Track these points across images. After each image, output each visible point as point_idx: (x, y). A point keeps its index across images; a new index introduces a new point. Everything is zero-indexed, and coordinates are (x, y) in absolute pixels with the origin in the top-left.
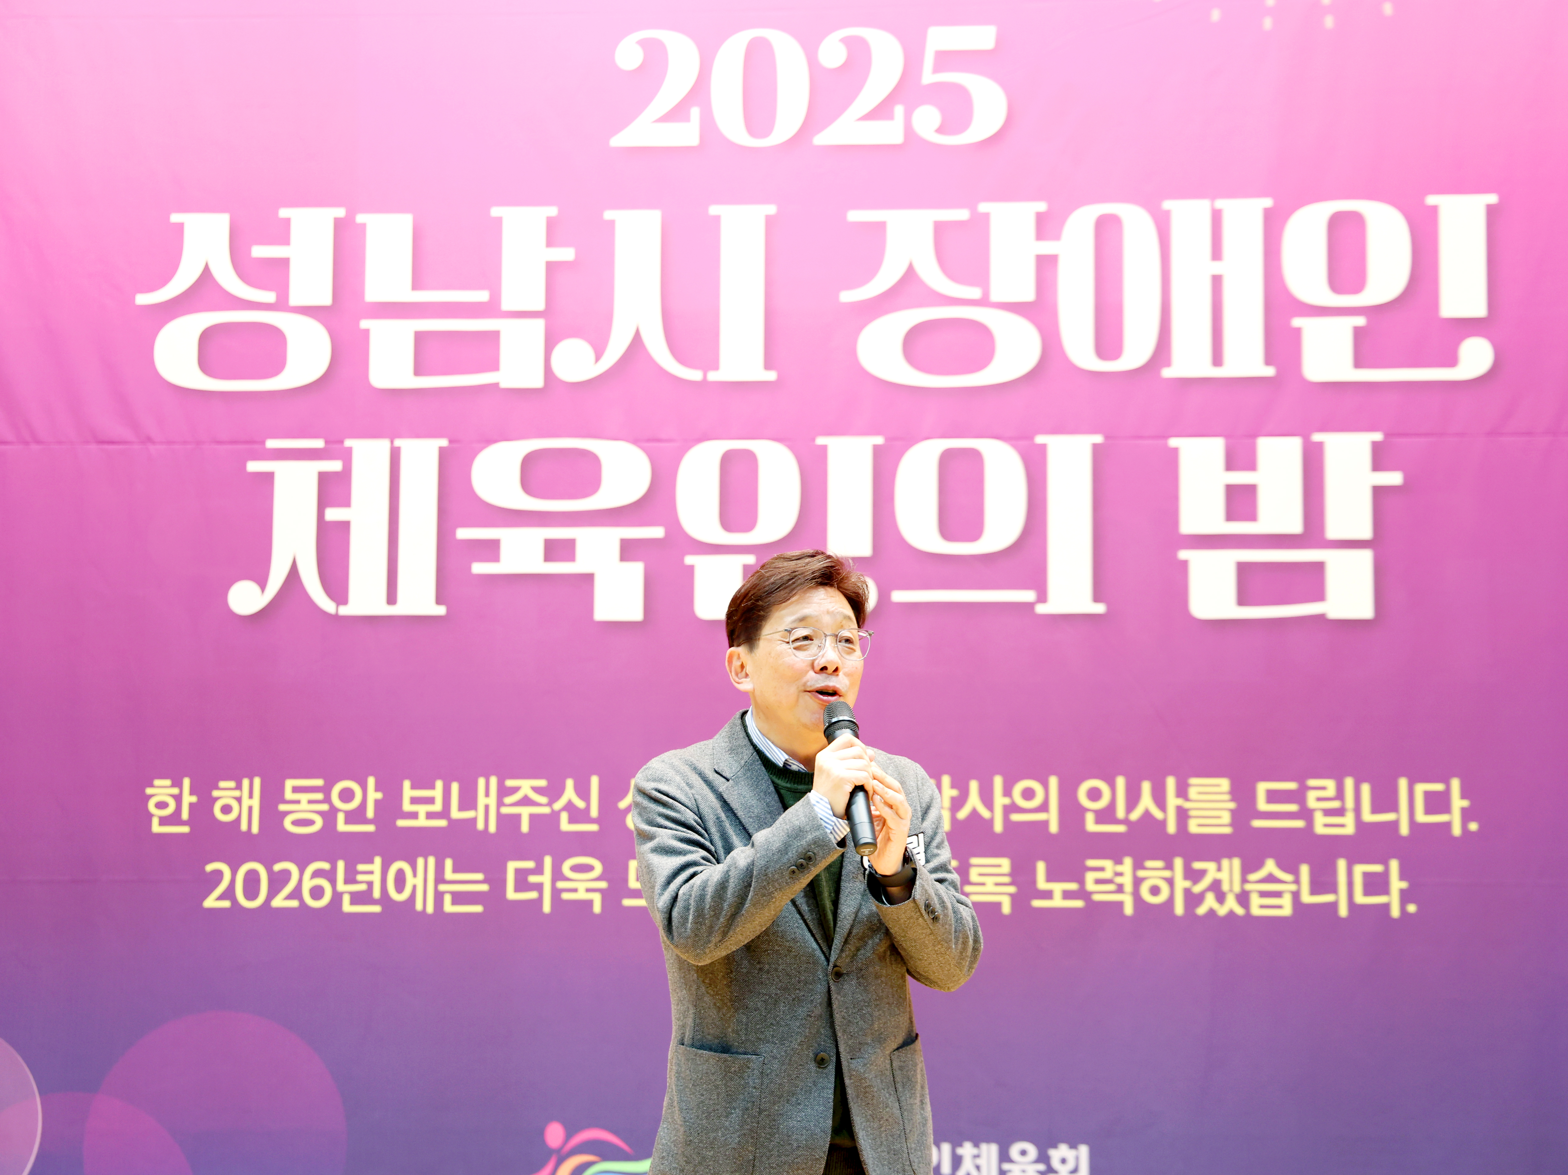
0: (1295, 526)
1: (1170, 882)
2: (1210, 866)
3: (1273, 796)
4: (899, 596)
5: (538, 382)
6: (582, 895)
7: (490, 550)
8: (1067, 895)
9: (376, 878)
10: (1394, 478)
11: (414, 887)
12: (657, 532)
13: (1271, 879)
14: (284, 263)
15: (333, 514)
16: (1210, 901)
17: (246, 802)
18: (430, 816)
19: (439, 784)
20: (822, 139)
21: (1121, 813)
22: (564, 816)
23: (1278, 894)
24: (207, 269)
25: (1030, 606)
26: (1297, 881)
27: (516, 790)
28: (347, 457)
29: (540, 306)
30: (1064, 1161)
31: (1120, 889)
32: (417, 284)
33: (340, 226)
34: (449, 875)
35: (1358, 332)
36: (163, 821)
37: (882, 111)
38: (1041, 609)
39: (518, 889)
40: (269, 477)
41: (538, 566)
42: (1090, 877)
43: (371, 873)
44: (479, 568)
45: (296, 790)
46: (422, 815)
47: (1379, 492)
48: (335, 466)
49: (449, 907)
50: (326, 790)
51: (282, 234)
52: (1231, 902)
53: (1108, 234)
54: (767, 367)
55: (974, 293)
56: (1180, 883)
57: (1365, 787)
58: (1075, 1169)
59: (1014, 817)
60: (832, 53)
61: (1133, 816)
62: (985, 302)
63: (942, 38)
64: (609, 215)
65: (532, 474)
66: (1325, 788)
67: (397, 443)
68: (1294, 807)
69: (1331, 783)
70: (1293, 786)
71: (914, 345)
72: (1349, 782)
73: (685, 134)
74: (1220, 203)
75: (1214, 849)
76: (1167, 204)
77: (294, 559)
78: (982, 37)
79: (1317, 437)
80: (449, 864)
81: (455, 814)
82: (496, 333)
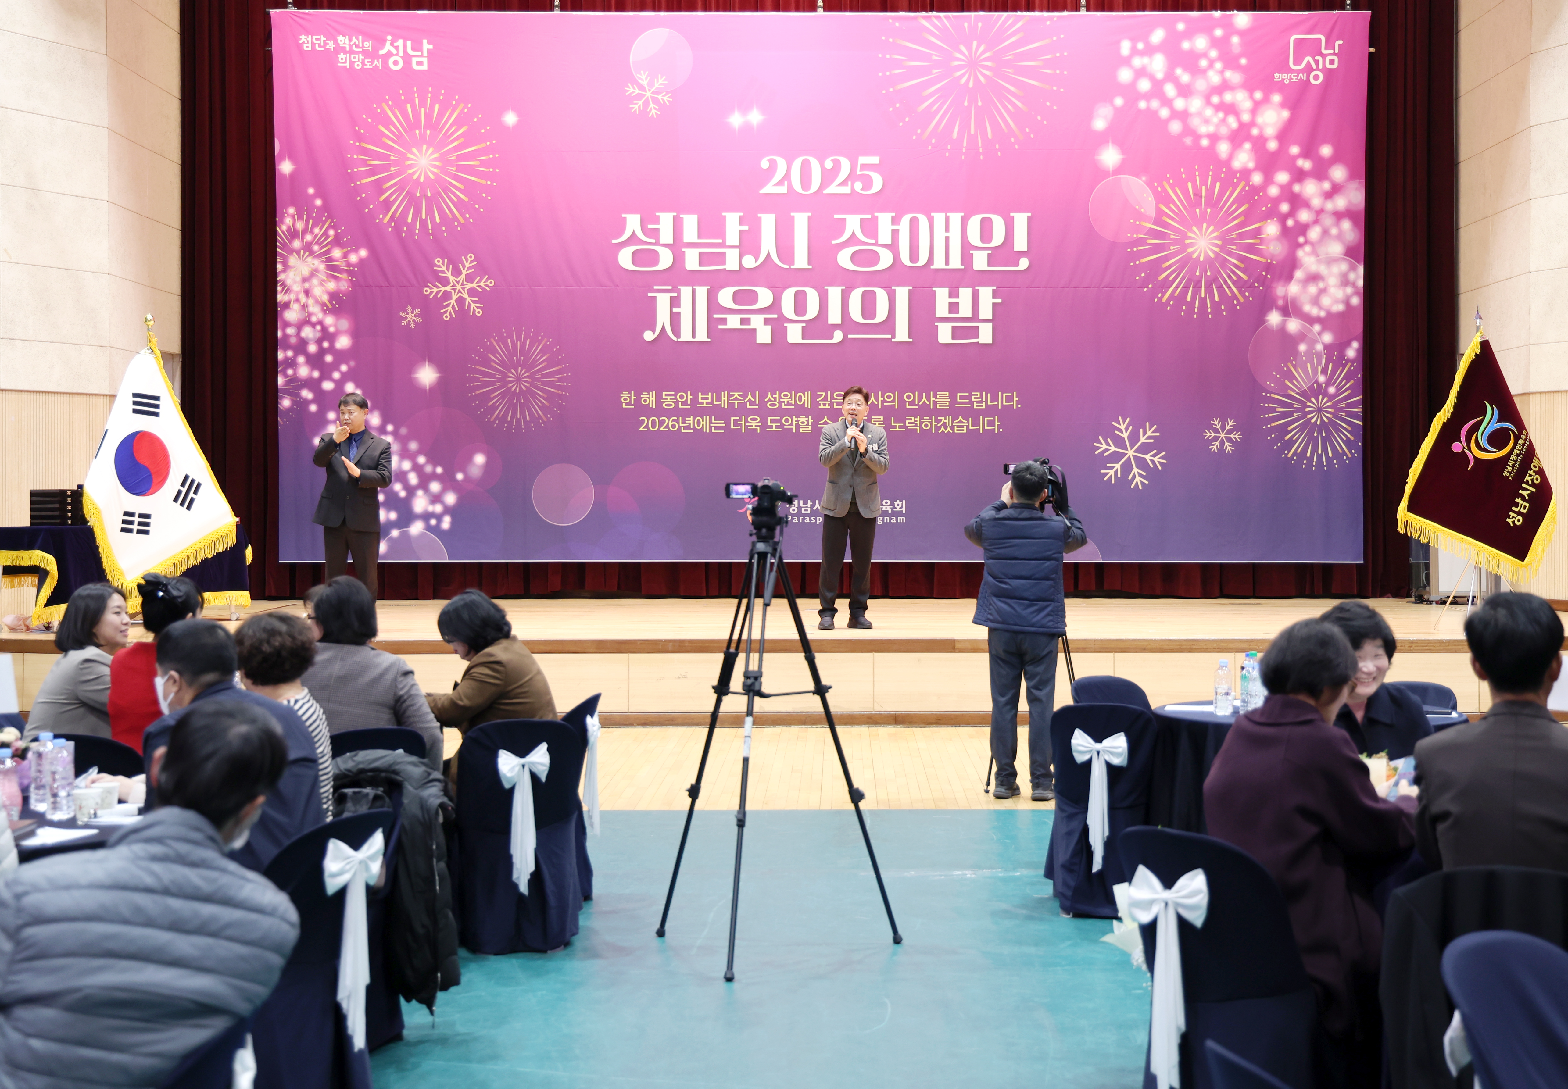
0: (970, 315)
1: (931, 423)
2: (943, 418)
3: (962, 397)
4: (850, 336)
5: (738, 268)
6: (754, 427)
7: (725, 321)
8: (900, 427)
9: (691, 422)
10: (999, 301)
11: (703, 425)
12: (776, 316)
13: (960, 422)
14: (658, 230)
15: (675, 310)
16: (943, 428)
17: (651, 399)
18: (707, 403)
19: (710, 393)
20: (825, 192)
21: (917, 403)
22: (748, 403)
23: (963, 426)
24: (634, 231)
25: (890, 339)
26: (968, 423)
27: (734, 395)
28: (679, 292)
29: (738, 244)
30: (898, 505)
31: (916, 425)
33: (675, 218)
34: (713, 421)
35: (989, 255)
36: (626, 404)
37: (844, 183)
38: (893, 340)
39: (734, 426)
40: (655, 298)
41: (739, 327)
42: (907, 421)
43: (690, 420)
44: (720, 327)
45: (666, 395)
46: (705, 403)
47: (994, 304)
48: (676, 295)
49: (713, 431)
50: (675, 395)
51: (657, 221)
52: (949, 429)
53: (914, 223)
54: (809, 264)
55: (873, 241)
56: (934, 424)
57: (989, 394)
58: (902, 507)
59: (885, 404)
60: (829, 164)
61: (920, 404)
62: (876, 244)
63: (863, 160)
64: (759, 215)
65: (736, 297)
66: (977, 395)
67: (694, 287)
68: (968, 401)
69: (979, 394)
70: (968, 394)
71: (854, 257)
72: (984, 393)
73: (783, 190)
74: (948, 214)
75: (944, 413)
76: (932, 214)
77: (663, 325)
78: (875, 160)
79: (977, 288)
80: (713, 417)
81: (715, 403)
82: (724, 253)
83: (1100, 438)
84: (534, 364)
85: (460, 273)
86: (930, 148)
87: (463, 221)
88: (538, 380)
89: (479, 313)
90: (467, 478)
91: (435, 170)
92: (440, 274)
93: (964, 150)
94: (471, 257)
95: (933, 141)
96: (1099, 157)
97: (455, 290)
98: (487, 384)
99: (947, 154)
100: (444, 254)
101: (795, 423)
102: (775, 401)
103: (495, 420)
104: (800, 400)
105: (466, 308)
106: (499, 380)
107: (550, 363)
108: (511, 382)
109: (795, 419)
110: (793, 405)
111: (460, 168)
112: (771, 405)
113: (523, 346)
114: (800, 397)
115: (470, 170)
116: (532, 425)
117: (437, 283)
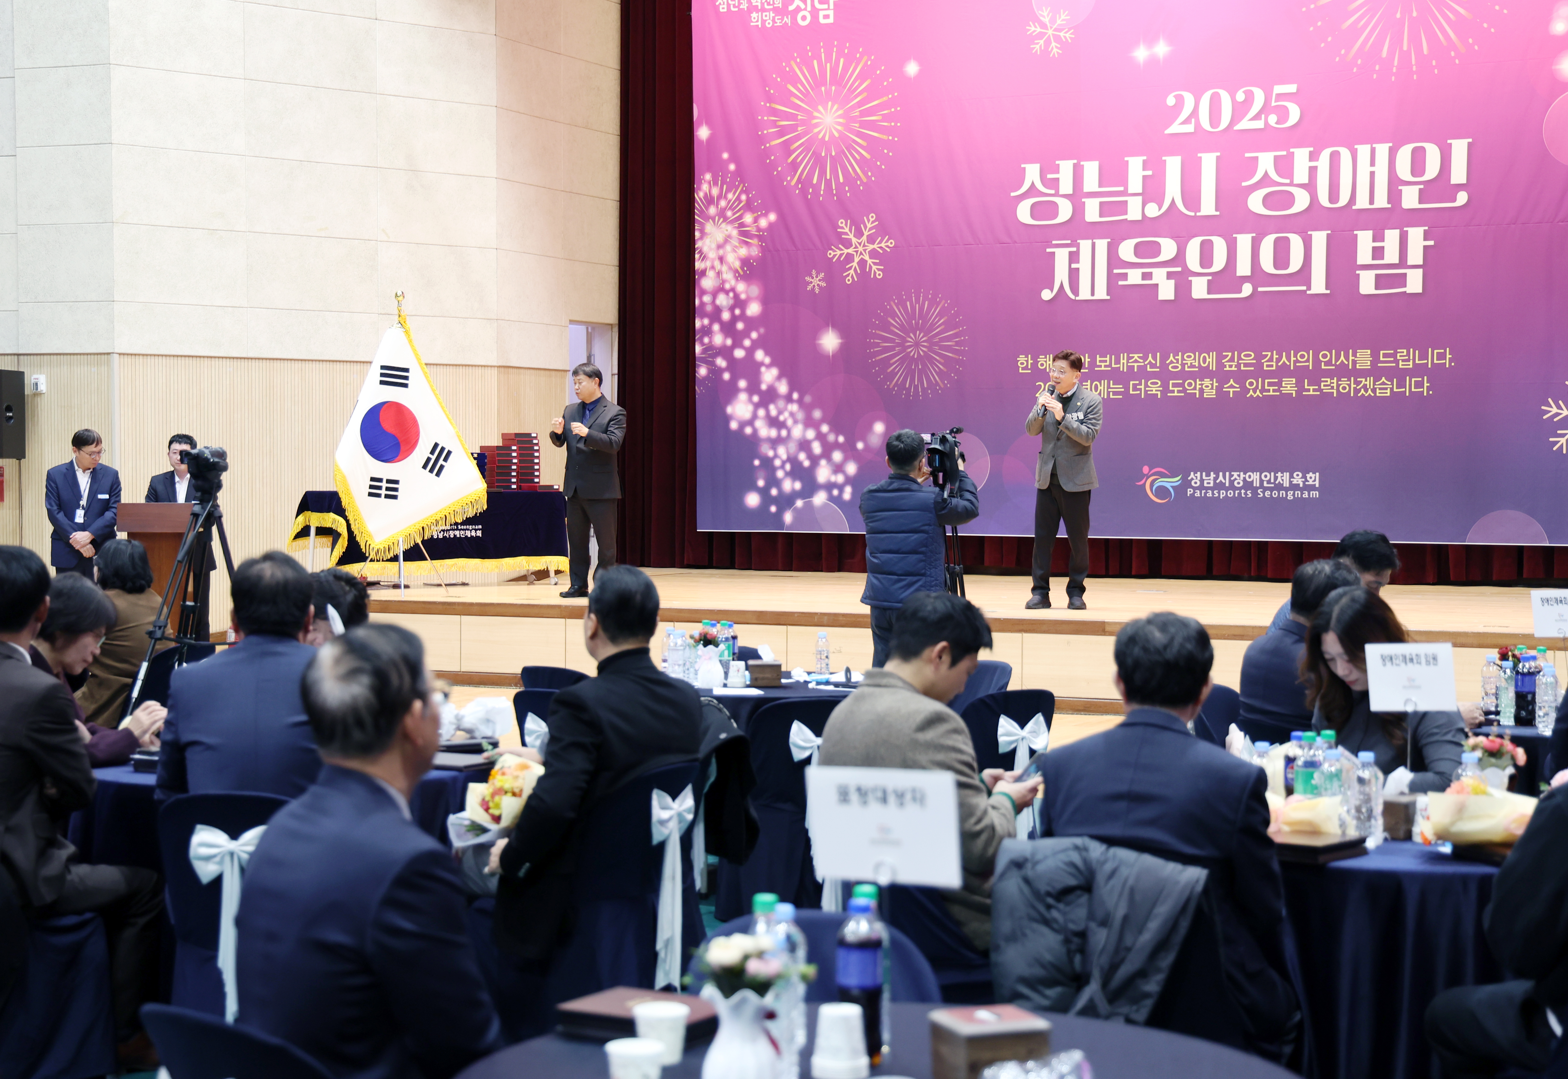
0: (1397, 261)
1: (1350, 385)
2: (1363, 380)
3: (1385, 355)
4: (1260, 289)
5: (1139, 218)
6: (1154, 392)
7: (1125, 276)
8: (1314, 390)
10: (1431, 243)
12: (1179, 269)
13: (1383, 383)
14: (1058, 179)
15: (1074, 266)
16: (1363, 391)
17: (1048, 363)
18: (1105, 366)
19: (1108, 356)
20: (1236, 128)
21: (1333, 363)
22: (1148, 366)
23: (1386, 389)
24: (1033, 183)
25: (1305, 291)
26: (1392, 384)
27: (1133, 357)
28: (1078, 246)
29: (1140, 191)
30: (1311, 478)
31: (1332, 388)
32: (1100, 186)
33: (1075, 165)
34: (1112, 386)
35: (1420, 190)
36: (1023, 369)
37: (1257, 117)
38: (1308, 292)
39: (1133, 391)
40: (1054, 253)
41: (1139, 281)
42: (1322, 384)
43: (1087, 385)
44: (1121, 283)
46: (1103, 366)
47: (1425, 247)
48: (1074, 249)
49: (1111, 396)
51: (1057, 170)
52: (1370, 392)
53: (1335, 158)
54: (1216, 210)
55: (1288, 181)
56: (1353, 386)
57: (1417, 352)
58: (1315, 481)
59: (1297, 364)
60: (1240, 97)
61: (1338, 363)
62: (1291, 184)
63: (1278, 89)
64: (1164, 158)
65: (1139, 250)
66: (1403, 352)
67: (1094, 241)
68: (1392, 359)
69: (1405, 351)
70: (1392, 352)
71: (1267, 201)
72: (1411, 350)
73: (1190, 128)
74: (1374, 145)
75: (1365, 373)
76: (1356, 147)
77: (1062, 282)
78: (1292, 88)
79: (1405, 229)
80: (1111, 382)
81: (1113, 366)
82: (1126, 202)
83: (1550, 400)
84: (932, 328)
85: (863, 234)
86: (1355, 70)
87: (865, 180)
88: (936, 344)
89: (880, 275)
90: (867, 447)
91: (839, 128)
92: (843, 236)
93: (1394, 70)
94: (872, 216)
95: (1359, 62)
96: (1558, 67)
97: (857, 252)
98: (887, 350)
99: (1375, 76)
100: (847, 215)
101: (1198, 387)
102: (1178, 362)
103: (894, 386)
104: (1204, 362)
105: (867, 270)
106: (898, 345)
107: (948, 326)
108: (910, 347)
109: (1198, 382)
110: (1196, 368)
111: (864, 125)
112: (1173, 367)
113: (921, 309)
114: (1205, 358)
115: (872, 126)
116: (929, 391)
117: (840, 246)
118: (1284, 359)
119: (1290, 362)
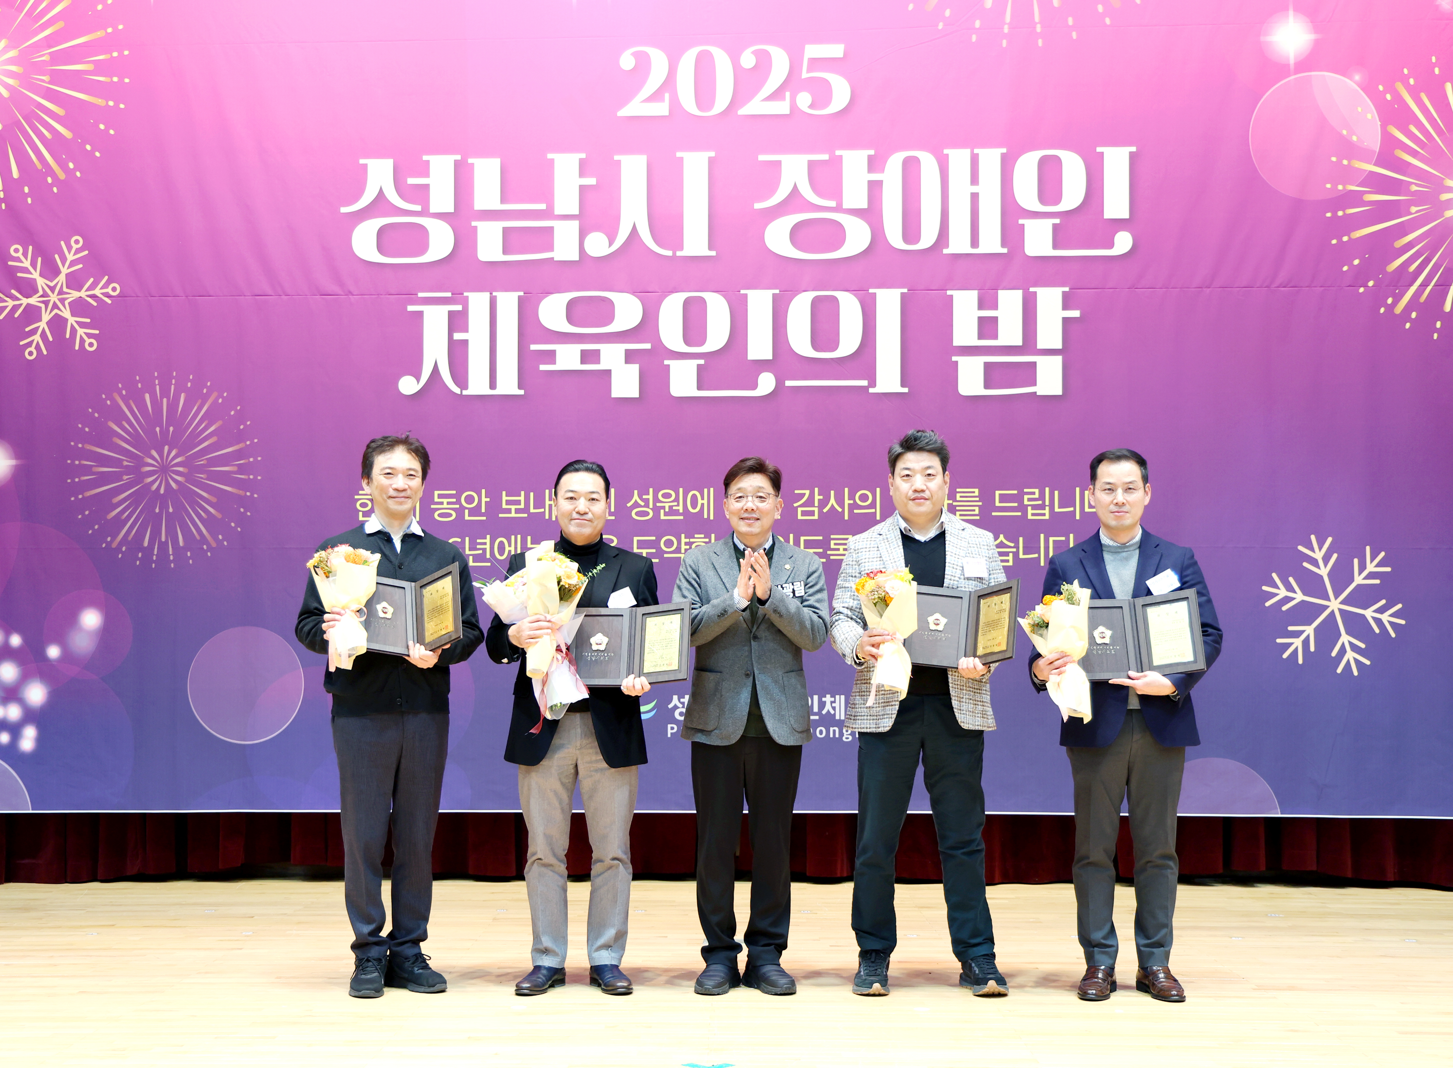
0: (1019, 342)
3: (1003, 498)
4: (789, 383)
5: (576, 257)
7: (550, 356)
9: (488, 547)
10: (1076, 314)
12: (648, 346)
14: (427, 187)
15: (457, 336)
18: (517, 511)
19: (523, 493)
20: (743, 111)
24: (381, 191)
25: (865, 389)
26: (1017, 547)
28: (465, 302)
29: (577, 212)
33: (458, 166)
35: (1055, 227)
37: (776, 96)
38: (871, 390)
40: (420, 314)
41: (577, 365)
43: (485, 544)
44: (543, 367)
45: (440, 496)
46: (513, 511)
47: (1066, 321)
48: (459, 308)
50: (458, 497)
51: (424, 170)
53: (911, 168)
54: (710, 248)
55: (833, 204)
57: (1056, 493)
59: (856, 511)
60: (748, 60)
62: (839, 209)
63: (813, 51)
64: (616, 158)
65: (573, 312)
66: (1034, 493)
67: (494, 294)
68: (1016, 505)
69: (1037, 491)
70: (1015, 492)
71: (796, 234)
72: (1047, 489)
73: (661, 109)
74: (976, 151)
76: (946, 151)
77: (436, 362)
78: (836, 50)
79: (1032, 289)
80: (529, 538)
81: (532, 510)
82: (551, 229)
83: (1274, 575)
84: (194, 439)
85: (58, 272)
86: (941, 26)
87: (62, 176)
88: (201, 469)
89: (91, 346)
90: (67, 656)
91: (10, 81)
92: (19, 275)
93: (1006, 29)
94: (77, 241)
95: (948, 13)
96: (1269, 39)
97: (46, 303)
98: (104, 479)
99: (974, 38)
100: (27, 238)
101: (683, 547)
102: (647, 506)
103: (121, 544)
104: (694, 504)
105: (68, 336)
106: (128, 470)
107: (224, 438)
108: (150, 474)
109: (684, 540)
110: (680, 514)
111: (58, 78)
112: (638, 514)
113: (173, 406)
114: (694, 499)
115: (76, 80)
116: (189, 554)
117: (13, 292)
118: (832, 501)
119: (843, 507)
